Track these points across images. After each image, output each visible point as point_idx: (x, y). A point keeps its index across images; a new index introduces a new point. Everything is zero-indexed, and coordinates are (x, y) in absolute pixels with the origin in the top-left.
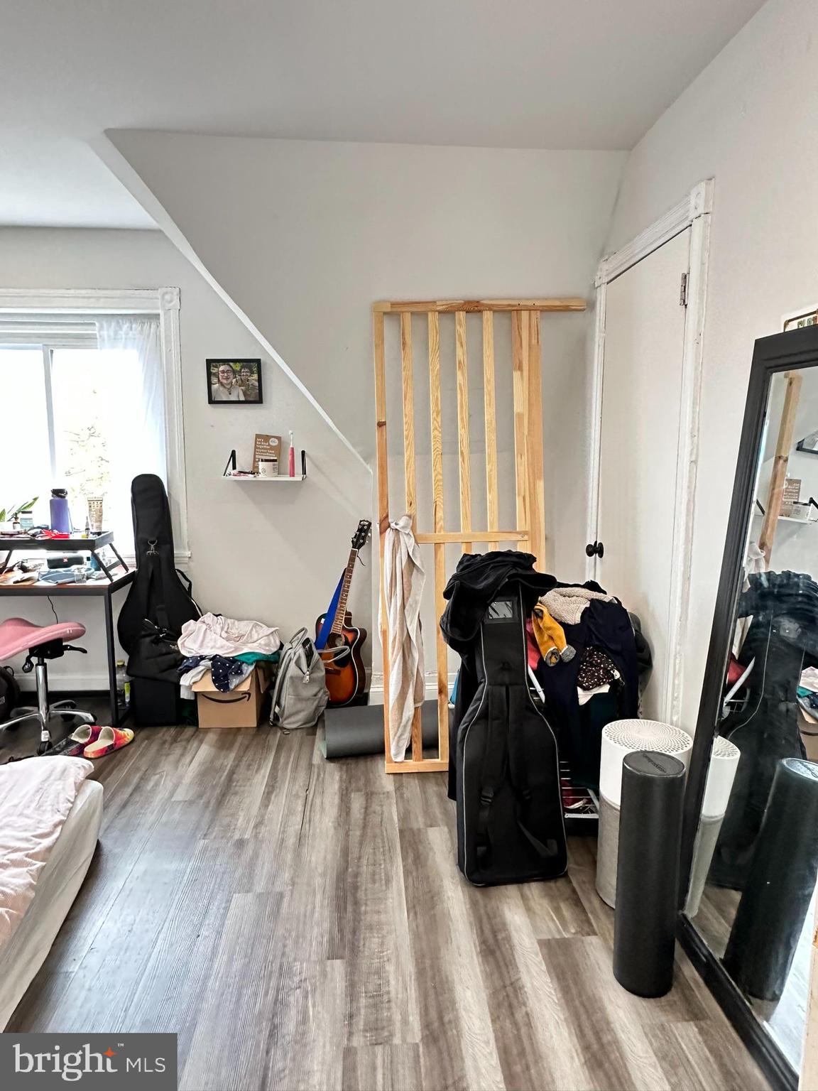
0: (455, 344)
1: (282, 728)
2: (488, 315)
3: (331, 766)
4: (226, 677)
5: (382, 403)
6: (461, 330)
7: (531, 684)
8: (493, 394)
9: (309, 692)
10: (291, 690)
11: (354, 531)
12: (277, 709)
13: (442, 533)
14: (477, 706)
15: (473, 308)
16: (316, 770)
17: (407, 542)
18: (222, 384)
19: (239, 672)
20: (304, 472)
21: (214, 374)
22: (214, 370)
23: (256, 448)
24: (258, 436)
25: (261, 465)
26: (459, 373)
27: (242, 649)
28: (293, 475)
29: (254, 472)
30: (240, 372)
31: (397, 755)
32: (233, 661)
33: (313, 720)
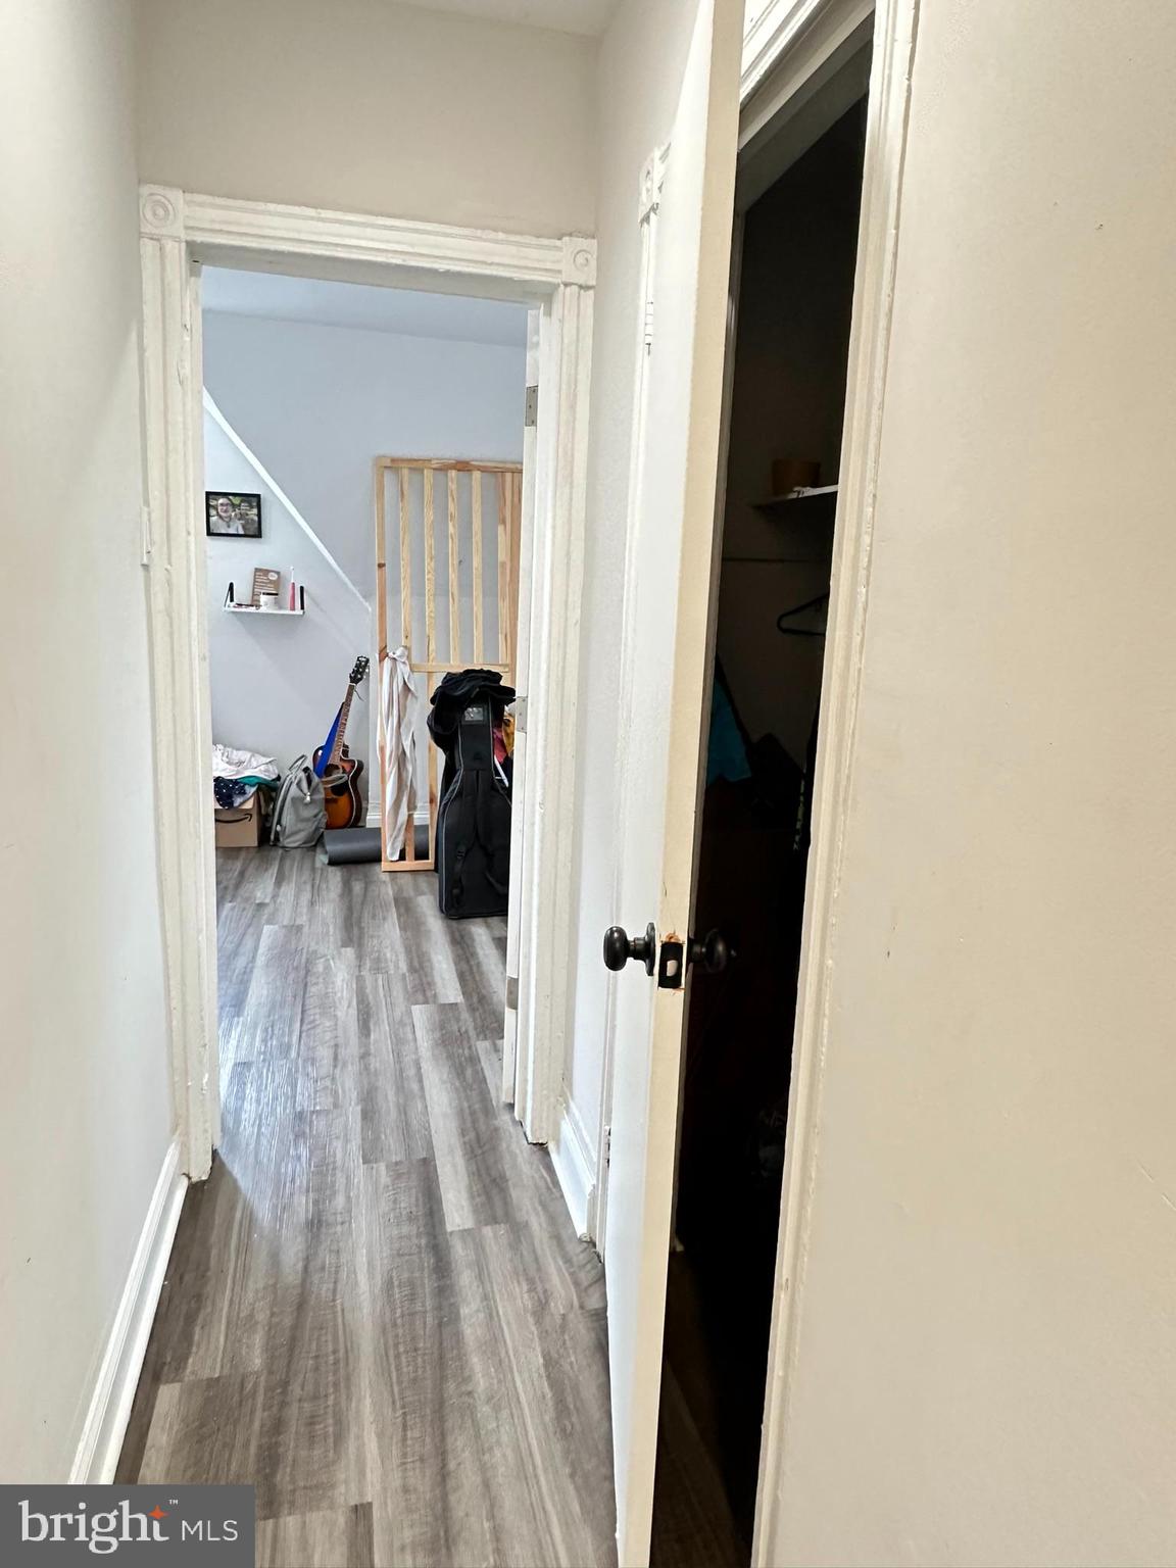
0: (447, 497)
1: (284, 847)
2: (477, 475)
3: (331, 869)
4: (230, 797)
5: (381, 547)
6: (453, 486)
7: (498, 774)
8: (480, 544)
9: (308, 813)
10: (292, 810)
11: (352, 667)
12: (279, 828)
13: (434, 664)
14: (455, 786)
15: (463, 467)
16: (319, 872)
17: (403, 669)
18: (221, 517)
19: (242, 792)
20: (302, 608)
21: (213, 506)
22: (213, 503)
23: (255, 581)
24: (257, 570)
25: (263, 599)
26: (450, 524)
27: (242, 773)
28: (293, 609)
29: (255, 604)
30: (239, 505)
31: (392, 854)
32: (236, 782)
33: (312, 841)
